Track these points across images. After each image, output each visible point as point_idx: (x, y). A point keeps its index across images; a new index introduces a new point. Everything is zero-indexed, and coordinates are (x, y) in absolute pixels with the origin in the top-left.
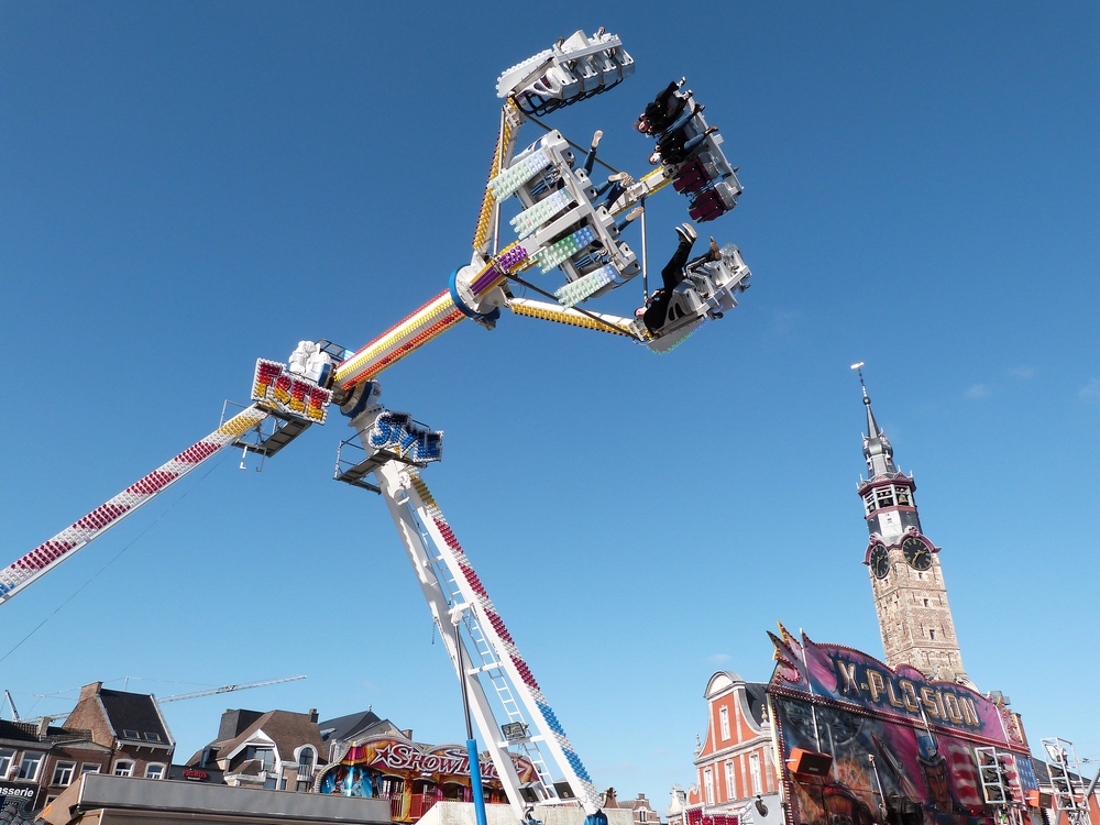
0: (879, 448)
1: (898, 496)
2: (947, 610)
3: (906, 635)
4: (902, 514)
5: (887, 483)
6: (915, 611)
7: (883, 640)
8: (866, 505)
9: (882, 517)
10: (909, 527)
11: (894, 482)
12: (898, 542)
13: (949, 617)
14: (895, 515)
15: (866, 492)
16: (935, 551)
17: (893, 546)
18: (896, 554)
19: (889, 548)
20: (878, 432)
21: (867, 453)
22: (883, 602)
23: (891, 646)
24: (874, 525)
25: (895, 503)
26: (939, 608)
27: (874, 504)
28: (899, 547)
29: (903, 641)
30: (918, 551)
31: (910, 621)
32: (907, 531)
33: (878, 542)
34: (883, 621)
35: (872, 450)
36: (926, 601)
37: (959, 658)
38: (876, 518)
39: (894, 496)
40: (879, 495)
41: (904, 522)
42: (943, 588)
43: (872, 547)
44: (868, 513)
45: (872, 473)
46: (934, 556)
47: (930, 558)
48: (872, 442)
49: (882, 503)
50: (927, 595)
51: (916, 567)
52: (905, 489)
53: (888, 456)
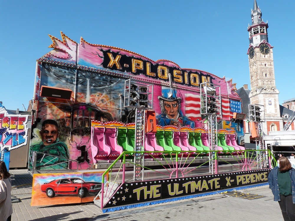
0: (256, 14)
1: (261, 30)
2: (273, 67)
3: (257, 75)
4: (261, 36)
5: (257, 26)
6: (262, 68)
7: (250, 78)
8: (250, 34)
9: (254, 38)
10: (263, 40)
11: (260, 25)
12: (258, 45)
13: (273, 69)
14: (258, 36)
15: (250, 30)
16: (271, 48)
17: (256, 47)
18: (257, 50)
19: (255, 48)
20: (257, 7)
21: (252, 16)
22: (251, 66)
23: (252, 80)
24: (251, 41)
25: (259, 32)
26: (270, 67)
27: (252, 34)
28: (258, 47)
29: (256, 78)
30: (265, 48)
31: (259, 71)
32: (262, 42)
33: (252, 46)
34: (251, 72)
35: (254, 15)
36: (265, 64)
37: (274, 82)
38: (252, 38)
39: (259, 30)
40: (254, 30)
41: (261, 39)
42: (273, 60)
43: (250, 48)
44: (250, 37)
45: (253, 23)
46: (271, 49)
47: (269, 50)
48: (254, 12)
49: (255, 33)
50: (266, 63)
51: (264, 54)
52: (264, 27)
53: (259, 16)
